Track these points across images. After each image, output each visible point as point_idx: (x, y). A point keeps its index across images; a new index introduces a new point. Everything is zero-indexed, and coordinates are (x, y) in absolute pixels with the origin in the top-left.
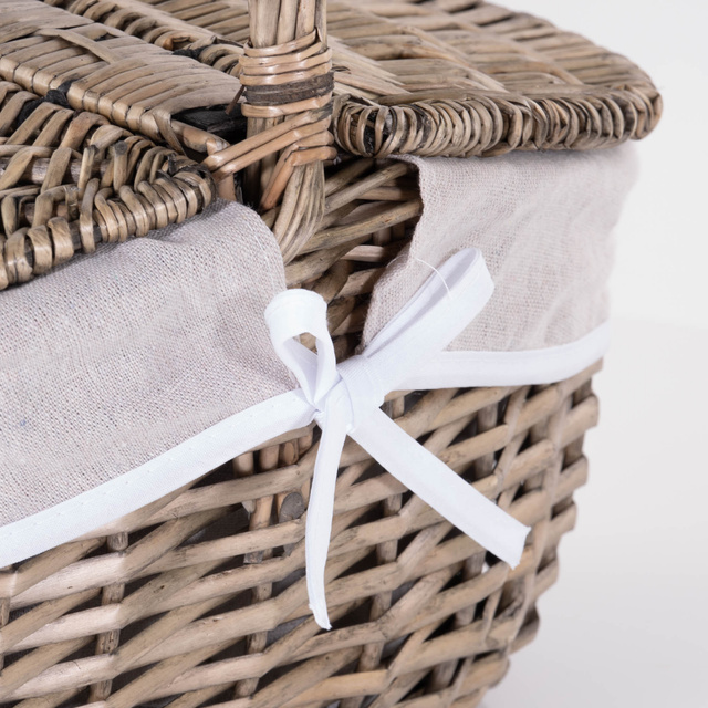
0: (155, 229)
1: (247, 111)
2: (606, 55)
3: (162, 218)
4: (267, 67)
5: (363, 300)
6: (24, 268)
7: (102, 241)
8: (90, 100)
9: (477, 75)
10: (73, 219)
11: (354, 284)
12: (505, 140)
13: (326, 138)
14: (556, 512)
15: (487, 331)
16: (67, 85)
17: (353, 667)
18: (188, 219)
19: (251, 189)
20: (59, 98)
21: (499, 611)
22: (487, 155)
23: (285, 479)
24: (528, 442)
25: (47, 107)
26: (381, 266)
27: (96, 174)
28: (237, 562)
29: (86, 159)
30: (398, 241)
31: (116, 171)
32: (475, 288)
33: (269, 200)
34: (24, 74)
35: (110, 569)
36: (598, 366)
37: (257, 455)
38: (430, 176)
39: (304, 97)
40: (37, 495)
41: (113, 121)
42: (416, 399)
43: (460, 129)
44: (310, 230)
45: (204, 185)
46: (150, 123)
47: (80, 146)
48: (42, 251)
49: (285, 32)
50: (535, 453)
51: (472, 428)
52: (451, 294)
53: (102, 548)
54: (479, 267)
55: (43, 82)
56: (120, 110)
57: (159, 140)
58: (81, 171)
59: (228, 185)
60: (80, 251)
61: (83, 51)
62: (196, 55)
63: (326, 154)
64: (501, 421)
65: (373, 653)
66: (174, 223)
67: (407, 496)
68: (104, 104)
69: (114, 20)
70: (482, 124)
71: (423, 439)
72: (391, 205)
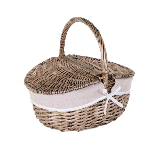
0: (94, 84)
1: (102, 75)
2: (131, 70)
3: (95, 83)
4: (104, 72)
5: (111, 89)
6: (84, 87)
7: (90, 85)
8: (91, 73)
9: (121, 72)
10: (88, 83)
11: (110, 88)
12: (122, 77)
13: (108, 77)
14: (126, 103)
15: (120, 91)
16: (90, 72)
17: (110, 115)
18: (97, 83)
19: (102, 81)
20: (89, 73)
21: (122, 110)
22: (121, 78)
23: (104, 102)
24: (124, 98)
25: (88, 74)
26: (112, 86)
27: (91, 79)
28: (101, 108)
29: (90, 78)
30: (113, 85)
31: (92, 79)
32: (119, 88)
33: (103, 82)
34: (87, 71)
35: (91, 108)
36: (130, 92)
37: (103, 100)
38: (116, 80)
39: (106, 74)
40: (85, 103)
41: (93, 75)
42: (115, 96)
43: (118, 76)
44: (107, 84)
45: (98, 81)
46: (95, 76)
47: (90, 77)
48: (85, 85)
49: (105, 69)
50: (125, 99)
51: (120, 98)
52: (118, 89)
53: (90, 107)
54: (120, 86)
55: (88, 72)
56: (93, 74)
57: (95, 77)
58: (89, 79)
59: (100, 80)
60: (88, 85)
61: (91, 70)
62: (100, 70)
63: (108, 78)
64: (122, 97)
65: (112, 114)
66: (96, 83)
67: (114, 103)
68: (92, 74)
69: (95, 67)
70: (120, 76)
71: (115, 99)
72: (113, 82)
